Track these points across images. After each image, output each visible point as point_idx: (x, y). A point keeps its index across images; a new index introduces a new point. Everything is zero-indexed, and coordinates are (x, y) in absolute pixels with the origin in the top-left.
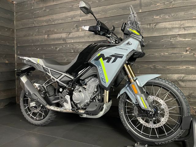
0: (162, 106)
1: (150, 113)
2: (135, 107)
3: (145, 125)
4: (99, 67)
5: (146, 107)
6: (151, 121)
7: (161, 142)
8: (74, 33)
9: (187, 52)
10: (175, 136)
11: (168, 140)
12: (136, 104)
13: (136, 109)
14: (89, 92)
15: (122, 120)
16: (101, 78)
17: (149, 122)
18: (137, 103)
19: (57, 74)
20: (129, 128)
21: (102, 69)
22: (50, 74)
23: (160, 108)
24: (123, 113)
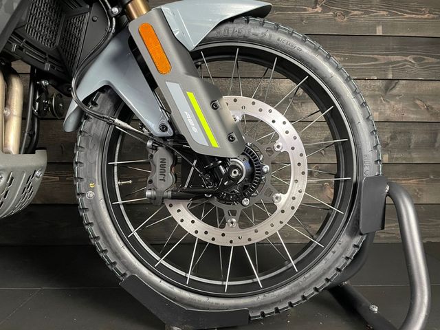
0: (278, 142)
1: (233, 175)
2: (161, 155)
3: (207, 239)
5: (215, 144)
6: (234, 213)
7: (274, 303)
9: (316, 8)
10: (330, 268)
11: (303, 289)
12: (164, 139)
13: (163, 161)
15: (94, 231)
17: (225, 222)
18: (169, 133)
20: (127, 266)
23: (271, 151)
24: (95, 197)
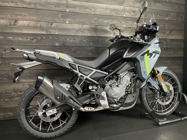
2: (158, 92)
4: (142, 62)
5: (167, 91)
8: (58, 24)
14: (124, 85)
16: (144, 71)
18: (159, 89)
19: (87, 71)
21: (145, 63)
22: (77, 72)
